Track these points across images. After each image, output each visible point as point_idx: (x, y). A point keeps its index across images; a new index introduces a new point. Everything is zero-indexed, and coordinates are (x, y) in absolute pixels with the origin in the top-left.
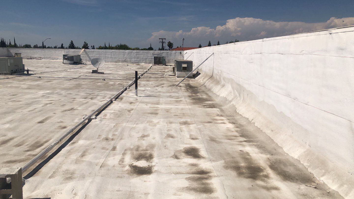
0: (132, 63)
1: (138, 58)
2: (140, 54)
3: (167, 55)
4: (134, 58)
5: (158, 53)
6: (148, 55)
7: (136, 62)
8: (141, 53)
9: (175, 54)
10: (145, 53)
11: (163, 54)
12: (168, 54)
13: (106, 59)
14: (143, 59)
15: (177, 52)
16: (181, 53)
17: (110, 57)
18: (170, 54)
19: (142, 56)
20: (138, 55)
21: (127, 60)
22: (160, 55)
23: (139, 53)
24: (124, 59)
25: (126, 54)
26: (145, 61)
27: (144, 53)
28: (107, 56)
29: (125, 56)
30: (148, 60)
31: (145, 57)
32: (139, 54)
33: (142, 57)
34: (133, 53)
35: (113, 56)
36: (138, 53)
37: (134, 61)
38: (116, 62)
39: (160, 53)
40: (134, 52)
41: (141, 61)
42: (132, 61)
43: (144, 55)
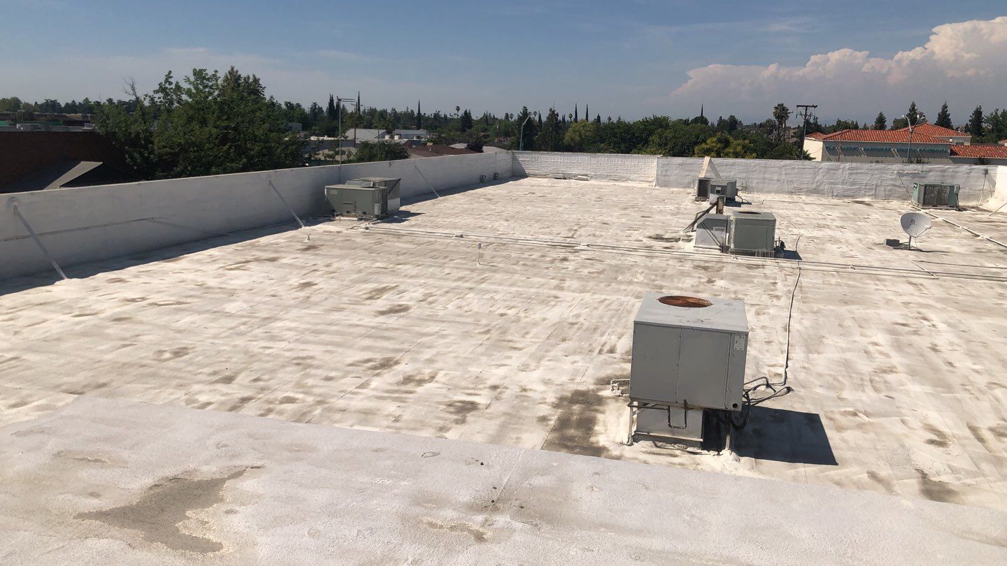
0: (837, 196)
1: (853, 184)
2: (861, 173)
4: (843, 183)
5: (915, 170)
6: (883, 175)
7: (848, 193)
8: (863, 171)
9: (969, 173)
10: (877, 169)
11: (931, 173)
13: (764, 183)
14: (867, 187)
15: (975, 169)
16: (986, 172)
17: (776, 178)
18: (952, 173)
20: (854, 176)
21: (821, 188)
22: (922, 177)
23: (859, 171)
24: (814, 186)
25: (821, 171)
26: (874, 191)
27: (872, 169)
28: (767, 176)
29: (818, 178)
30: (883, 189)
31: (875, 182)
32: (857, 173)
33: (865, 182)
34: (841, 170)
35: (783, 177)
36: (855, 171)
38: (792, 193)
39: (922, 171)
40: (844, 168)
41: (863, 192)
42: (835, 190)
43: (872, 175)
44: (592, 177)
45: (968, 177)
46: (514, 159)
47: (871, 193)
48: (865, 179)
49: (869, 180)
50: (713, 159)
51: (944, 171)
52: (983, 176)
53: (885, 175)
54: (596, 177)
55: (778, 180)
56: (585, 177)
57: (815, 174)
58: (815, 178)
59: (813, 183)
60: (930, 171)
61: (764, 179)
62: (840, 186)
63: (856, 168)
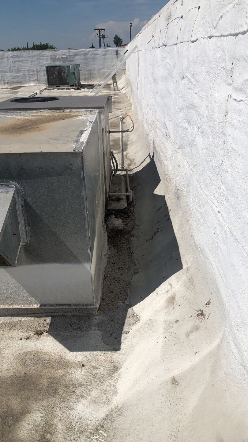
0: (8, 83)
1: (18, 71)
2: (22, 61)
3: (86, 59)
4: (10, 71)
5: (64, 55)
6: (41, 61)
7: (16, 80)
8: (24, 58)
9: (105, 55)
10: (35, 56)
11: (77, 57)
12: (88, 56)
14: (31, 73)
15: (108, 50)
16: (117, 53)
18: (92, 56)
19: (27, 66)
20: (17, 64)
22: (70, 61)
23: (21, 59)
26: (36, 77)
27: (30, 57)
31: (35, 68)
32: (19, 61)
33: (27, 68)
34: (6, 59)
36: (17, 59)
37: (10, 78)
39: (70, 56)
40: (7, 57)
41: (28, 78)
42: (5, 78)
43: (32, 62)
45: (105, 59)
49: (30, 67)
51: (86, 54)
52: (116, 56)
60: (76, 55)
62: (9, 74)
63: (17, 56)
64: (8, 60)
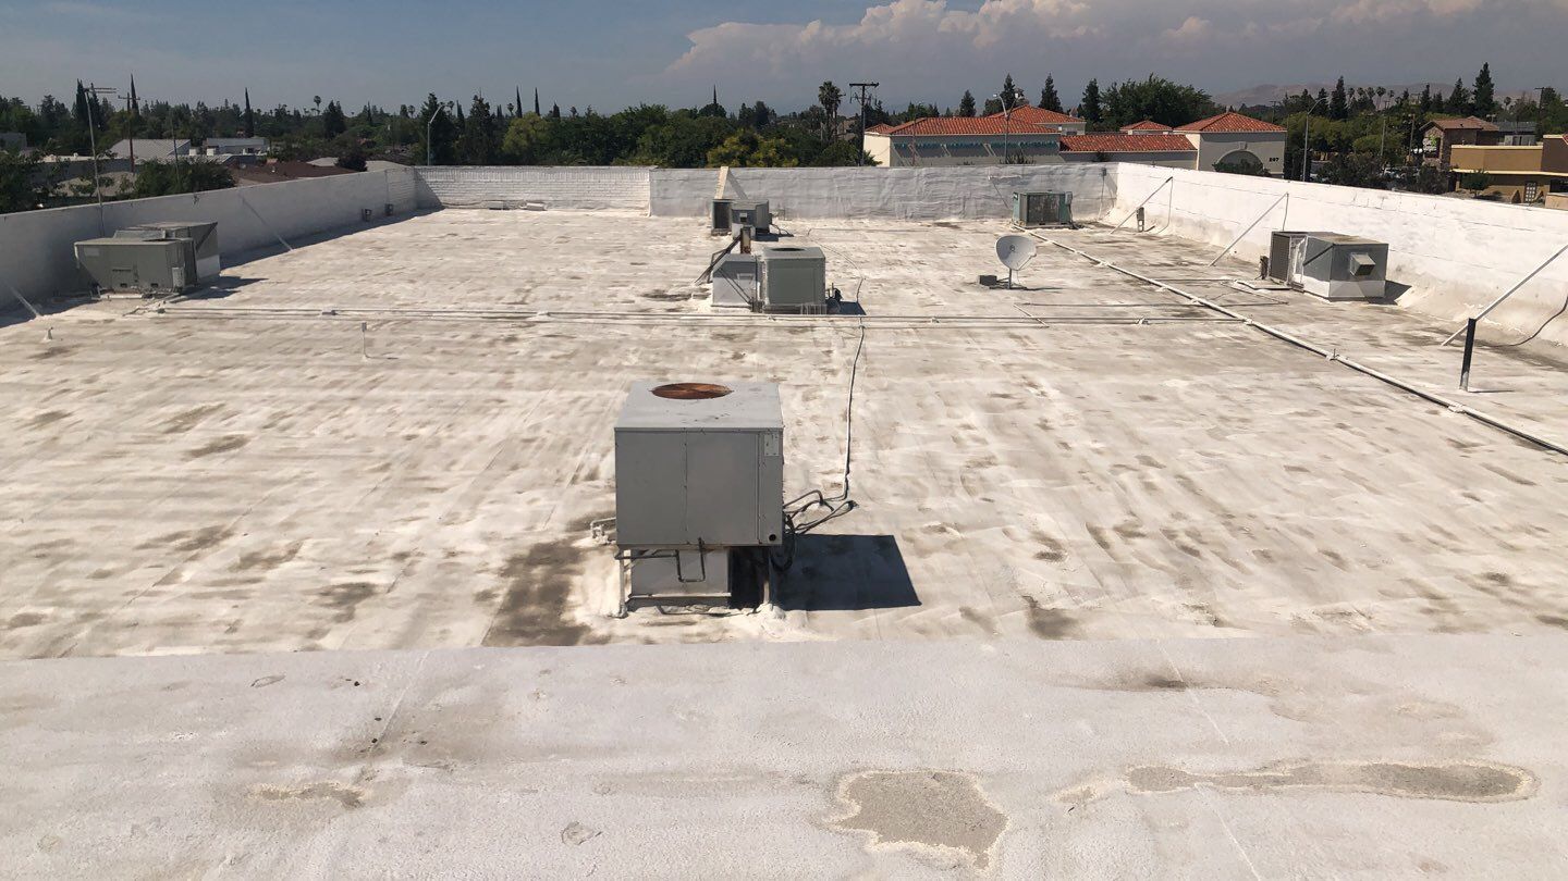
0: (911, 217)
1: (933, 198)
3: (1051, 181)
4: (919, 199)
5: (1013, 174)
6: (973, 183)
7: (927, 212)
8: (945, 179)
9: (1083, 175)
11: (1034, 178)
13: (810, 203)
14: (953, 202)
15: (1090, 168)
16: (1104, 172)
17: (826, 195)
18: (1061, 176)
20: (932, 187)
21: (890, 206)
22: (1023, 183)
23: (940, 179)
24: (879, 205)
25: (888, 181)
26: (962, 207)
27: (957, 176)
28: (813, 192)
29: (885, 191)
30: (973, 203)
31: (961, 195)
32: (937, 182)
33: (948, 194)
34: (915, 179)
35: (836, 193)
37: (917, 210)
38: (849, 216)
39: (1022, 175)
40: (919, 175)
41: (947, 209)
42: (909, 208)
43: (958, 184)
44: (550, 205)
45: (1082, 181)
46: (418, 179)
47: (958, 211)
48: (948, 190)
49: (954, 192)
50: (732, 170)
51: (1051, 173)
52: (1101, 178)
53: (976, 183)
54: (556, 204)
55: (829, 198)
56: (539, 206)
57: (880, 187)
58: (880, 193)
59: (878, 200)
60: (1034, 174)
61: (809, 197)
62: (915, 202)
63: (936, 175)
64: (918, 181)
